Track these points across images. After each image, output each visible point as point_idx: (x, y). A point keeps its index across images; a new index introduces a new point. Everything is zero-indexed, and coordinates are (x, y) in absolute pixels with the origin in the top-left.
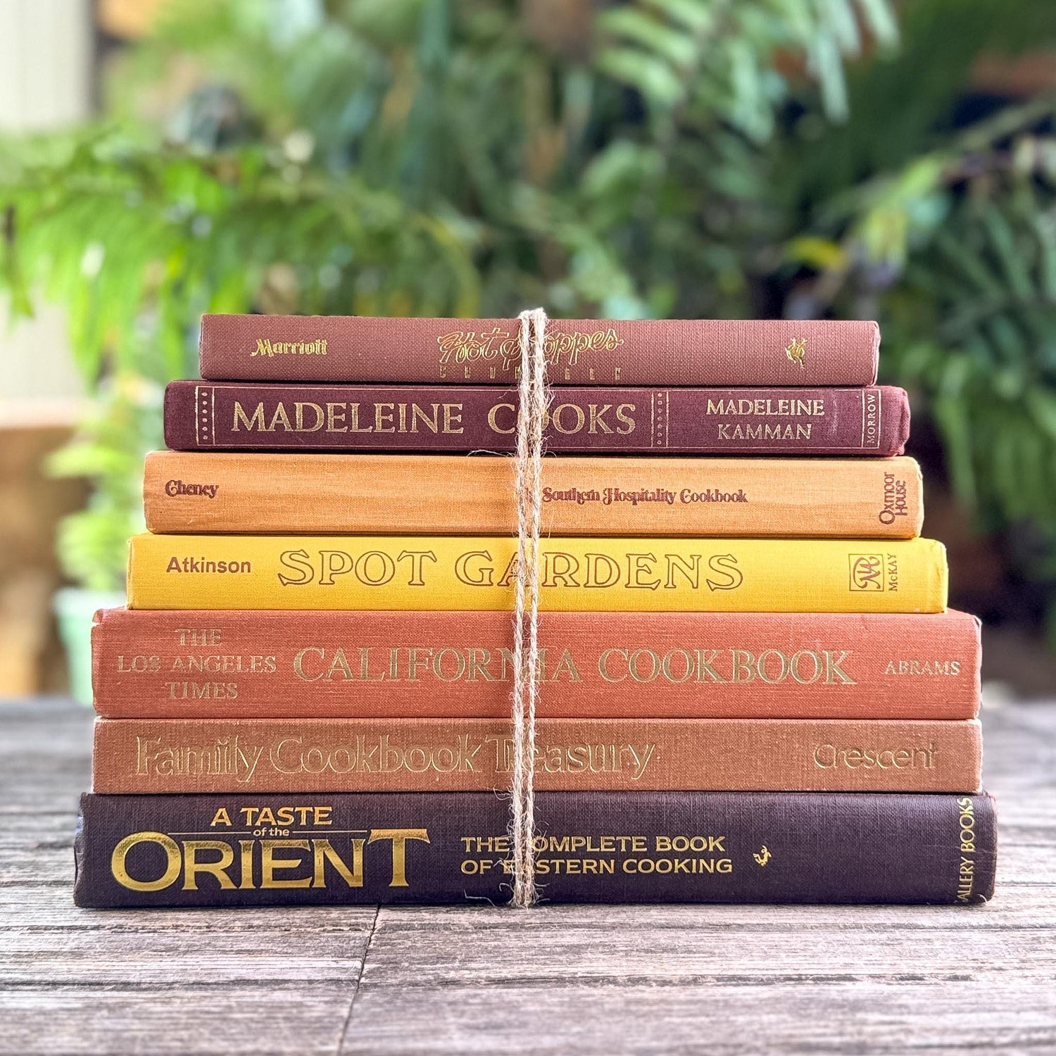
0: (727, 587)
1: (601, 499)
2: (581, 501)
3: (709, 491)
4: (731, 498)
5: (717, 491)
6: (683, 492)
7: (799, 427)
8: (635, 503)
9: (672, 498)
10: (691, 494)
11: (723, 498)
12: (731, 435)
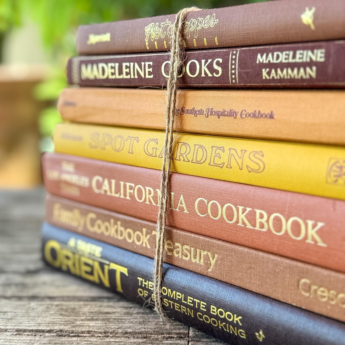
0: (257, 171)
1: (204, 114)
2: (196, 115)
3: (255, 111)
4: (266, 116)
5: (259, 112)
6: (242, 112)
7: (308, 70)
8: (219, 117)
9: (236, 116)
10: (245, 113)
11: (262, 116)
12: (269, 76)
